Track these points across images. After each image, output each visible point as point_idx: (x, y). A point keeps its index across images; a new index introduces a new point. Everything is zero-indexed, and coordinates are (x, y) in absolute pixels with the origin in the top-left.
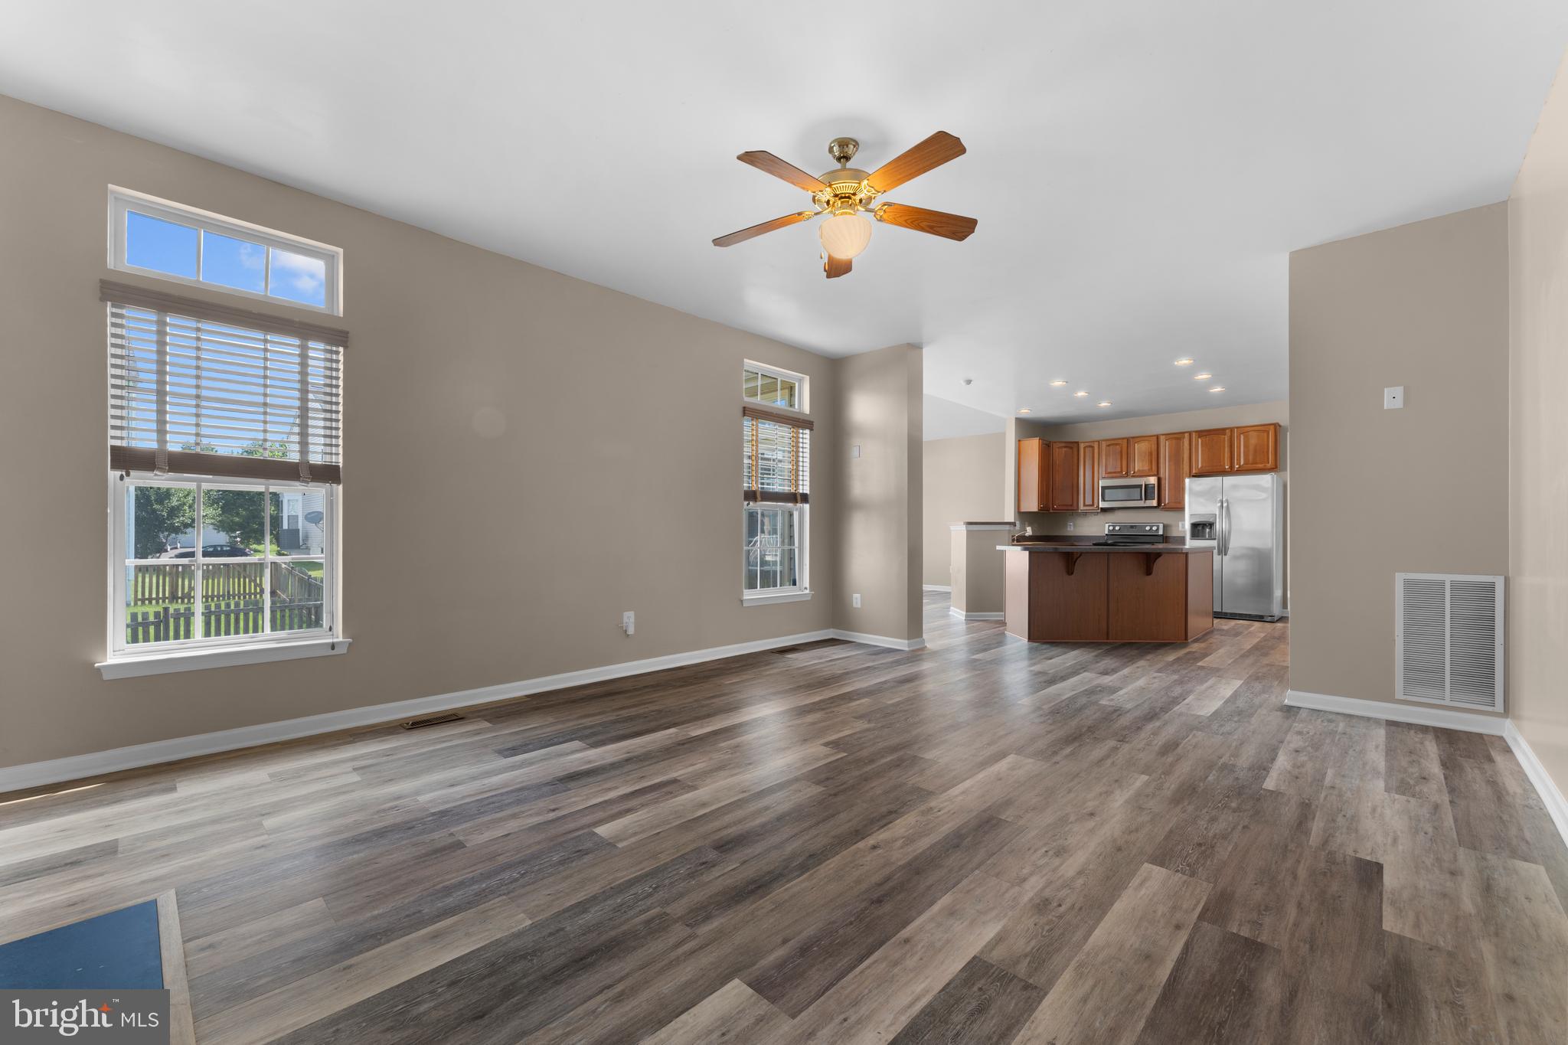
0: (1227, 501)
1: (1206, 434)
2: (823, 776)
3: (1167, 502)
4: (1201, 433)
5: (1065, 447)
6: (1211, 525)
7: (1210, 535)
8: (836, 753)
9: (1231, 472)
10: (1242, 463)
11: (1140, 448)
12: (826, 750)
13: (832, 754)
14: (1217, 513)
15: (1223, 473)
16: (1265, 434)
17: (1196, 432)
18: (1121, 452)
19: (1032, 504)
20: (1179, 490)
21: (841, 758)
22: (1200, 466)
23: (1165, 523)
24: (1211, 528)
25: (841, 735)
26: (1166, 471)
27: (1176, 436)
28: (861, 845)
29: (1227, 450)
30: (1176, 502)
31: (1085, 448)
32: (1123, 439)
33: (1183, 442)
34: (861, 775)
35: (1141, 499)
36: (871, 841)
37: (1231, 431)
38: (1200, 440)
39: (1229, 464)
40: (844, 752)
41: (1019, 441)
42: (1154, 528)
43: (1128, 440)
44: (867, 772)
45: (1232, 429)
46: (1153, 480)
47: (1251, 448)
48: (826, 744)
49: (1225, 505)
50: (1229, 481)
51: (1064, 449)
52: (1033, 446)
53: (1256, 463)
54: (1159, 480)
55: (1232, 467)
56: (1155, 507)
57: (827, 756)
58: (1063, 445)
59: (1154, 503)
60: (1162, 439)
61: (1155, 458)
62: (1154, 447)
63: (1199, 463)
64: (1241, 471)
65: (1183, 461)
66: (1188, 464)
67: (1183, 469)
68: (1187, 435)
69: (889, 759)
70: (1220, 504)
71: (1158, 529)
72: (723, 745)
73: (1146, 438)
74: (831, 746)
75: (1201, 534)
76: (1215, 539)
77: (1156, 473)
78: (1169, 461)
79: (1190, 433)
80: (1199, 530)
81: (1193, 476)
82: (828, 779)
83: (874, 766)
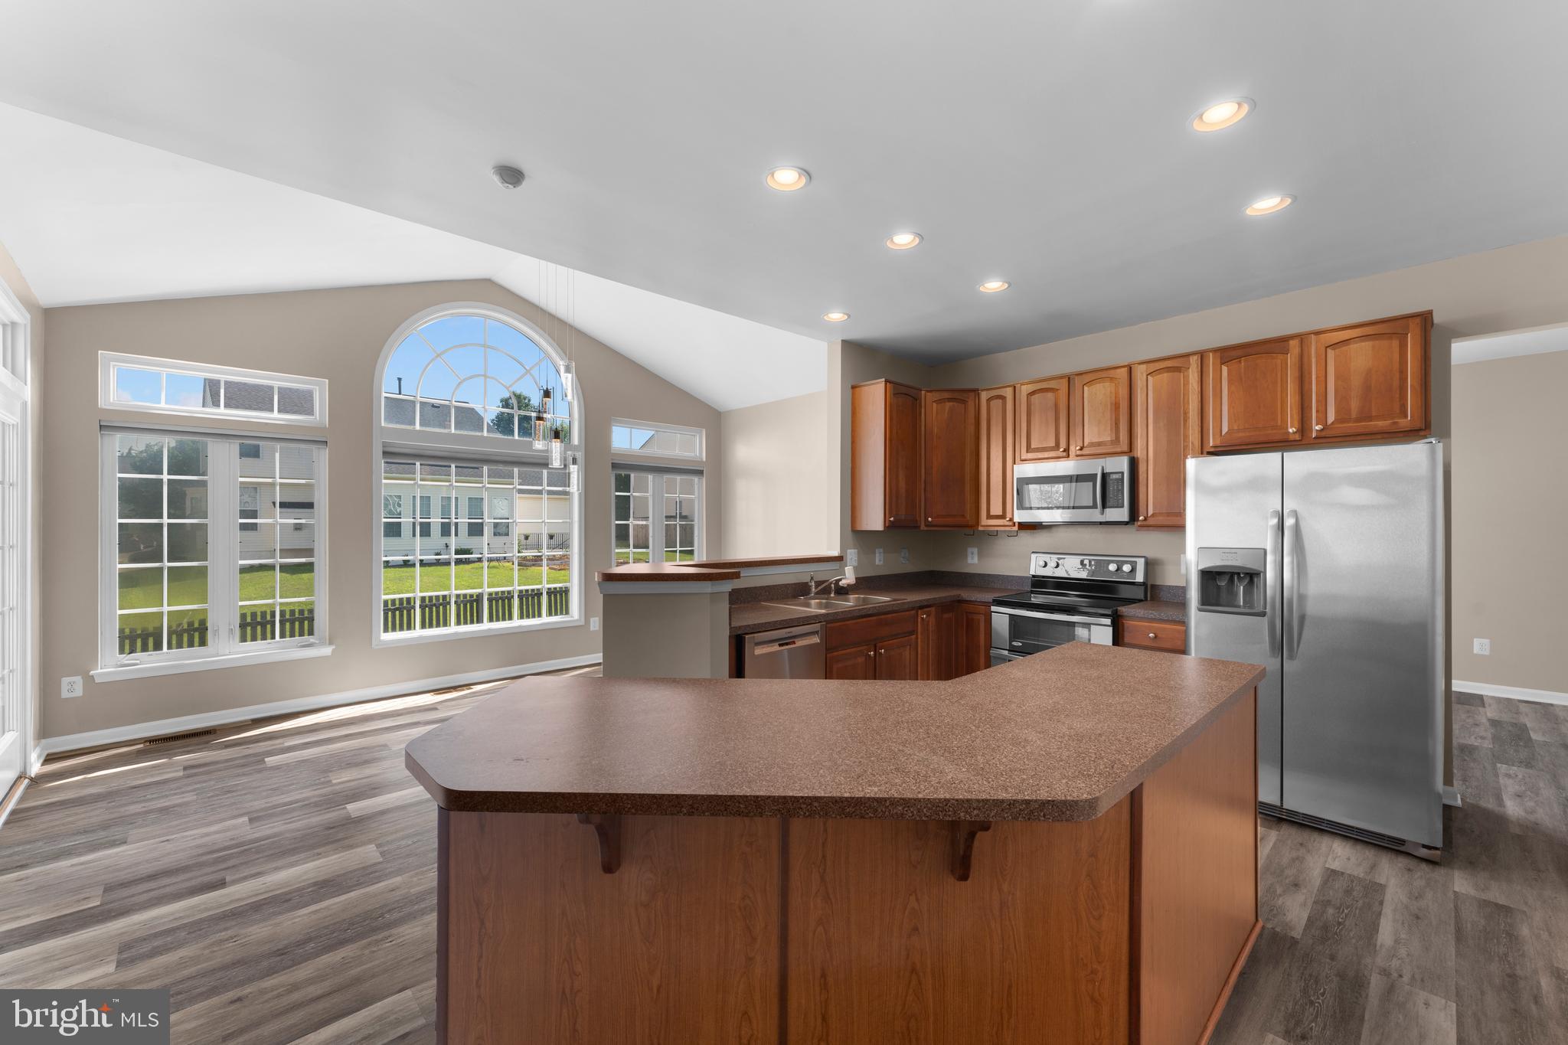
0: (1295, 514)
1: (1239, 353)
3: (1150, 512)
4: (1228, 354)
5: (950, 400)
6: (1252, 577)
7: (1249, 602)
9: (1303, 441)
10: (1331, 418)
11: (1096, 396)
14: (1269, 547)
15: (1283, 444)
16: (1395, 343)
17: (1215, 351)
18: (1056, 406)
19: (874, 518)
20: (1176, 483)
22: (1225, 429)
23: (1151, 555)
24: (1251, 581)
26: (1147, 446)
27: (1168, 364)
29: (1291, 388)
30: (1169, 514)
31: (989, 400)
32: (1061, 377)
33: (1186, 378)
35: (1094, 506)
37: (1302, 342)
38: (1225, 369)
39: (1296, 424)
41: (853, 387)
42: (1126, 568)
43: (1069, 379)
45: (1302, 338)
46: (1122, 464)
47: (1356, 382)
49: (1289, 522)
50: (1300, 463)
51: (948, 405)
52: (876, 394)
53: (1370, 418)
54: (1134, 464)
55: (1304, 427)
56: (1126, 523)
58: (946, 395)
59: (1122, 514)
60: (1140, 372)
61: (1125, 413)
62: (1123, 392)
63: (1224, 423)
64: (1329, 439)
65: (1186, 420)
66: (1197, 429)
67: (1186, 437)
68: (1194, 361)
70: (1275, 521)
71: (1133, 570)
73: (1103, 374)
75: (1224, 595)
76: (1263, 614)
77: (1125, 448)
78: (1155, 422)
79: (1202, 355)
80: (1219, 587)
81: (1210, 453)
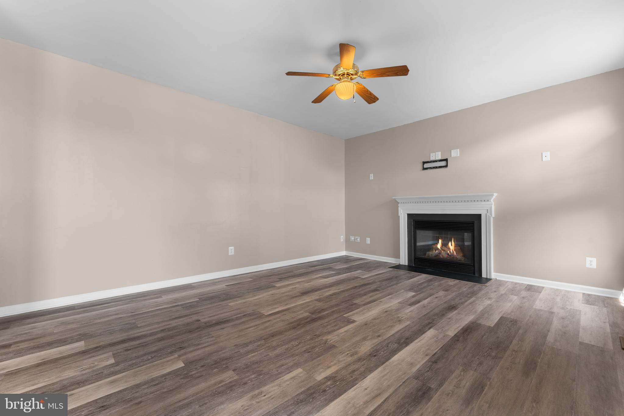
2: (354, 306)
8: (349, 316)
12: (354, 318)
13: (351, 315)
21: (346, 313)
25: (346, 329)
28: (342, 290)
34: (339, 306)
36: (340, 290)
40: (345, 317)
44: (337, 307)
48: (354, 321)
57: (353, 315)
69: (325, 313)
72: (408, 323)
74: (352, 320)
82: (352, 305)
83: (333, 310)
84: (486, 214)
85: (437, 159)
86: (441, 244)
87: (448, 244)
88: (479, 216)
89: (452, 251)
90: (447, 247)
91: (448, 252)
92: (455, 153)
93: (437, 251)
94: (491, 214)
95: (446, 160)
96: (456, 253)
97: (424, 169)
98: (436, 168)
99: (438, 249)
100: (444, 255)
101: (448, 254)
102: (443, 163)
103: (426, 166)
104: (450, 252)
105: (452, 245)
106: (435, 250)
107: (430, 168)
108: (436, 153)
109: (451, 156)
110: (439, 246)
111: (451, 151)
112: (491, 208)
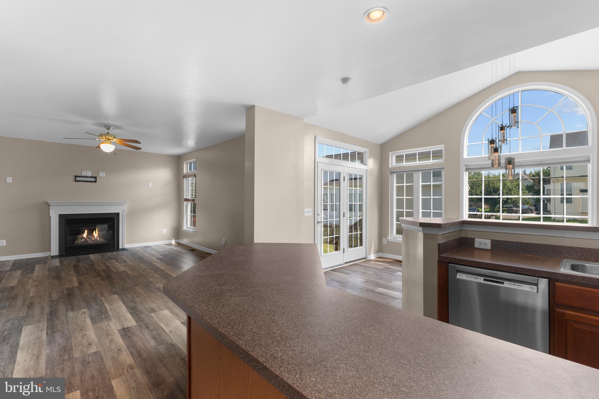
84: (122, 213)
85: (88, 175)
86: (87, 234)
87: (92, 233)
88: (118, 214)
89: (96, 238)
90: (92, 235)
91: (93, 238)
92: (102, 174)
93: (83, 240)
94: (125, 212)
95: (96, 178)
96: (99, 239)
97: (76, 181)
98: (87, 181)
99: (84, 238)
100: (90, 242)
101: (93, 240)
102: (93, 179)
103: (78, 179)
104: (95, 239)
105: (96, 233)
106: (81, 239)
107: (82, 181)
108: (87, 172)
109: (99, 176)
110: (85, 235)
111: (99, 173)
112: (125, 209)
